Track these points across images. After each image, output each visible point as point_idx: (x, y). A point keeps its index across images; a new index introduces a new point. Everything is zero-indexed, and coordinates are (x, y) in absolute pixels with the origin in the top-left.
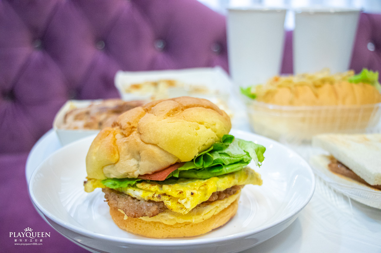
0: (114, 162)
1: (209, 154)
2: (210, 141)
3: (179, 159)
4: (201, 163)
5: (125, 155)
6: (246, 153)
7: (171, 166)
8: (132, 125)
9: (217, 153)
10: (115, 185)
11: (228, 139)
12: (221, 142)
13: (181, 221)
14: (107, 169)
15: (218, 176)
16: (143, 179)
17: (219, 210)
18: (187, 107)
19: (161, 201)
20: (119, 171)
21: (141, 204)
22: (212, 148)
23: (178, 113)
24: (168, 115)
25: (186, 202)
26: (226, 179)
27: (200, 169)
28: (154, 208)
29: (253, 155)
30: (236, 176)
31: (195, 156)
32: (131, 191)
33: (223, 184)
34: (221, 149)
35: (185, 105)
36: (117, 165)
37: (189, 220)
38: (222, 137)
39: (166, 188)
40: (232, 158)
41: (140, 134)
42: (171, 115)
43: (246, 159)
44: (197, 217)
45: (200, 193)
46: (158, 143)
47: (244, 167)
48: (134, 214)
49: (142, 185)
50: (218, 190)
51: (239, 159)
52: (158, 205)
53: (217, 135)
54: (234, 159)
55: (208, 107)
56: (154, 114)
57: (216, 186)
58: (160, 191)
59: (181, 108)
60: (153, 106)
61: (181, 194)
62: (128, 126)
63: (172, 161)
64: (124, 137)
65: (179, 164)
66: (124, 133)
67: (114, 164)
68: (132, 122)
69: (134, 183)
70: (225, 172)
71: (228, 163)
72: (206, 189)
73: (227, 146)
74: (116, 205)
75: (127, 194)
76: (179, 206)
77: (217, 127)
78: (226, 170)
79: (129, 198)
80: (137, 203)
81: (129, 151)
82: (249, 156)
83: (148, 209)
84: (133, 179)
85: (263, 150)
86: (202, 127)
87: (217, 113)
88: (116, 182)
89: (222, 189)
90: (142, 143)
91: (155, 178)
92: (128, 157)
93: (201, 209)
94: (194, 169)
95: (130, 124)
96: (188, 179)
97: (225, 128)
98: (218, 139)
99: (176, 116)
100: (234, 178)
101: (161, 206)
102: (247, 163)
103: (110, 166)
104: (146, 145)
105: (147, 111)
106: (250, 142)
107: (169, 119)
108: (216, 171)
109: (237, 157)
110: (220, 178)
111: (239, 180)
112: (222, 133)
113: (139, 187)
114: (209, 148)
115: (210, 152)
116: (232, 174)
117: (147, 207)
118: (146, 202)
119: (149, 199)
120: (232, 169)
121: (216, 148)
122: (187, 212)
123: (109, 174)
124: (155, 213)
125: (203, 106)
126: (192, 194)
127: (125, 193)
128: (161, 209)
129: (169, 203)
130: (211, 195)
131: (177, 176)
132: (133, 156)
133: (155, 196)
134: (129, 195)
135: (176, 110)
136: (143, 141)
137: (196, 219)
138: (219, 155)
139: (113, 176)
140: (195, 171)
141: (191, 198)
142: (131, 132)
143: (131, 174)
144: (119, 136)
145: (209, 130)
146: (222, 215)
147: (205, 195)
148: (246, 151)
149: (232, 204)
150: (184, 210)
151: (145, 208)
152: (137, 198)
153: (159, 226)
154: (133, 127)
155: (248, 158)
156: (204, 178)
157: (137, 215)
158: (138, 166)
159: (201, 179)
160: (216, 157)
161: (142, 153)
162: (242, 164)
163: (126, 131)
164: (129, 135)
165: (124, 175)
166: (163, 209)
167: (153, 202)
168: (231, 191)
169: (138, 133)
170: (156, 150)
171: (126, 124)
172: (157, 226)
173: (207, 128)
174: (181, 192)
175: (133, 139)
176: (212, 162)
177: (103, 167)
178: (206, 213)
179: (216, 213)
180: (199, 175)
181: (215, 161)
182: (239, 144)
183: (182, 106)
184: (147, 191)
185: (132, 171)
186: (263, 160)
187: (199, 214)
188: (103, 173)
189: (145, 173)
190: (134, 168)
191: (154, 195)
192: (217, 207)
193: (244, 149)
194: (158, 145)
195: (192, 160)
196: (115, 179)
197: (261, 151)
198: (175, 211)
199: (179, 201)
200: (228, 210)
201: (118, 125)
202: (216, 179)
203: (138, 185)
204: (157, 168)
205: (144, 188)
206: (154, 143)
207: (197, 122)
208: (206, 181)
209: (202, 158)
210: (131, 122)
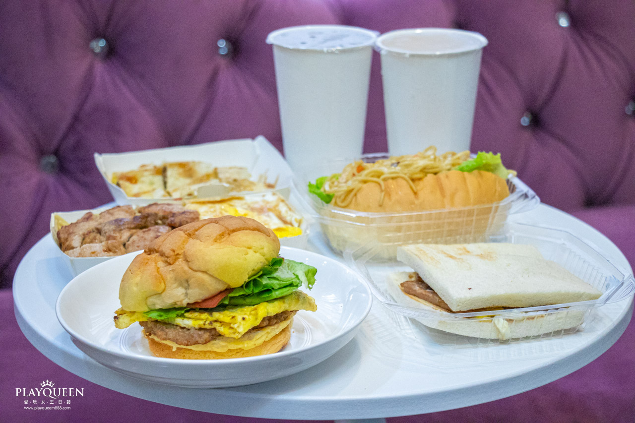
0: (160, 292)
1: (258, 279)
2: (259, 266)
3: (229, 285)
4: (251, 289)
5: (172, 284)
6: (295, 276)
7: (221, 292)
8: (176, 253)
9: (265, 277)
10: (161, 316)
11: (277, 262)
12: (270, 266)
13: (233, 346)
14: (151, 300)
15: (267, 301)
16: (192, 308)
17: (270, 336)
18: (234, 231)
19: (213, 327)
20: (167, 301)
21: (192, 333)
22: (261, 273)
23: (225, 238)
24: (215, 240)
25: (238, 327)
26: (276, 303)
27: (249, 295)
28: (206, 336)
29: (303, 278)
30: (286, 300)
31: (245, 282)
32: (179, 321)
33: (272, 309)
34: (270, 273)
35: (231, 229)
36: (163, 295)
37: (240, 346)
38: (271, 260)
39: (217, 315)
40: (281, 282)
41: (187, 261)
42: (218, 241)
43: (296, 282)
44: (248, 342)
45: (251, 317)
46: (208, 270)
47: (294, 291)
48: (186, 342)
49: (191, 314)
50: (269, 315)
51: (288, 283)
52: (210, 333)
53: (266, 259)
54: (283, 283)
55: (254, 229)
56: (200, 240)
57: (266, 310)
58: (211, 319)
59: (227, 232)
60: (196, 230)
61: (233, 319)
62: (172, 253)
63: (222, 287)
64: (167, 266)
65: (229, 290)
66: (169, 261)
67: (160, 294)
68: (176, 249)
69: (183, 312)
70: (275, 297)
71: (278, 287)
72: (257, 314)
73: (276, 270)
74: (165, 336)
75: (175, 324)
76: (231, 331)
77: (266, 250)
78: (276, 294)
79: (178, 328)
80: (188, 332)
81: (176, 280)
82: (299, 279)
83: (200, 336)
84: (181, 309)
85: (314, 272)
86: (251, 252)
87: (265, 235)
88: (162, 313)
89: (273, 314)
90: (190, 271)
91: (204, 306)
92: (175, 285)
93: (251, 335)
94: (243, 295)
95: (174, 251)
96: (236, 306)
97: (273, 251)
98: (266, 262)
99: (224, 241)
100: (284, 302)
101: (213, 332)
102: (297, 286)
103: (155, 297)
104: (195, 273)
105: (189, 235)
106: (301, 263)
107: (216, 245)
108: (266, 295)
109: (286, 280)
110: (269, 303)
111: (290, 305)
112: (271, 256)
113: (187, 316)
114: (258, 273)
115: (260, 277)
116: (282, 298)
117: (199, 334)
118: (197, 331)
119: (200, 326)
120: (282, 293)
121: (266, 272)
122: (240, 336)
123: (154, 305)
124: (207, 340)
125: (249, 229)
126: (244, 319)
127: (173, 323)
128: (212, 335)
129: (221, 329)
130: (262, 319)
131: (226, 302)
132: (181, 285)
133: (207, 323)
134: (177, 326)
135: (223, 235)
136: (191, 269)
137: (248, 345)
138: (268, 279)
139: (158, 307)
140: (244, 297)
141: (243, 322)
142: (176, 260)
143: (179, 303)
144: (161, 264)
145: (258, 254)
146: (273, 342)
147: (256, 319)
148: (295, 274)
149: (284, 330)
150: (237, 334)
151: (195, 335)
152: (187, 327)
153: (209, 356)
154: (178, 254)
155: (298, 281)
156: (253, 304)
157: (189, 343)
158: (186, 294)
159: (250, 305)
160: (265, 281)
161: (191, 281)
162: (292, 288)
163: (170, 259)
164: (173, 263)
165: (172, 304)
166: (215, 335)
167: (205, 330)
168: (281, 316)
169: (184, 260)
170: (205, 277)
171: (169, 251)
172: (207, 356)
173: (255, 252)
174: (233, 317)
175: (180, 267)
176: (262, 287)
177: (147, 298)
178: (257, 338)
179: (267, 339)
180: (248, 300)
181: (265, 286)
182: (288, 267)
183: (228, 230)
184: (196, 319)
185: (180, 299)
186: (314, 282)
187: (250, 339)
188: (146, 304)
189: (195, 301)
190: (182, 297)
191: (205, 322)
192: (268, 332)
193: (293, 272)
194: (208, 272)
195: (242, 287)
196: (161, 310)
197: (311, 273)
198: (228, 336)
199: (232, 325)
200: (279, 337)
201: (157, 252)
202: (265, 304)
203: (186, 314)
204: (206, 295)
205: (193, 317)
206: (203, 270)
207: (245, 247)
208: (255, 306)
209: (252, 283)
210: (174, 248)
